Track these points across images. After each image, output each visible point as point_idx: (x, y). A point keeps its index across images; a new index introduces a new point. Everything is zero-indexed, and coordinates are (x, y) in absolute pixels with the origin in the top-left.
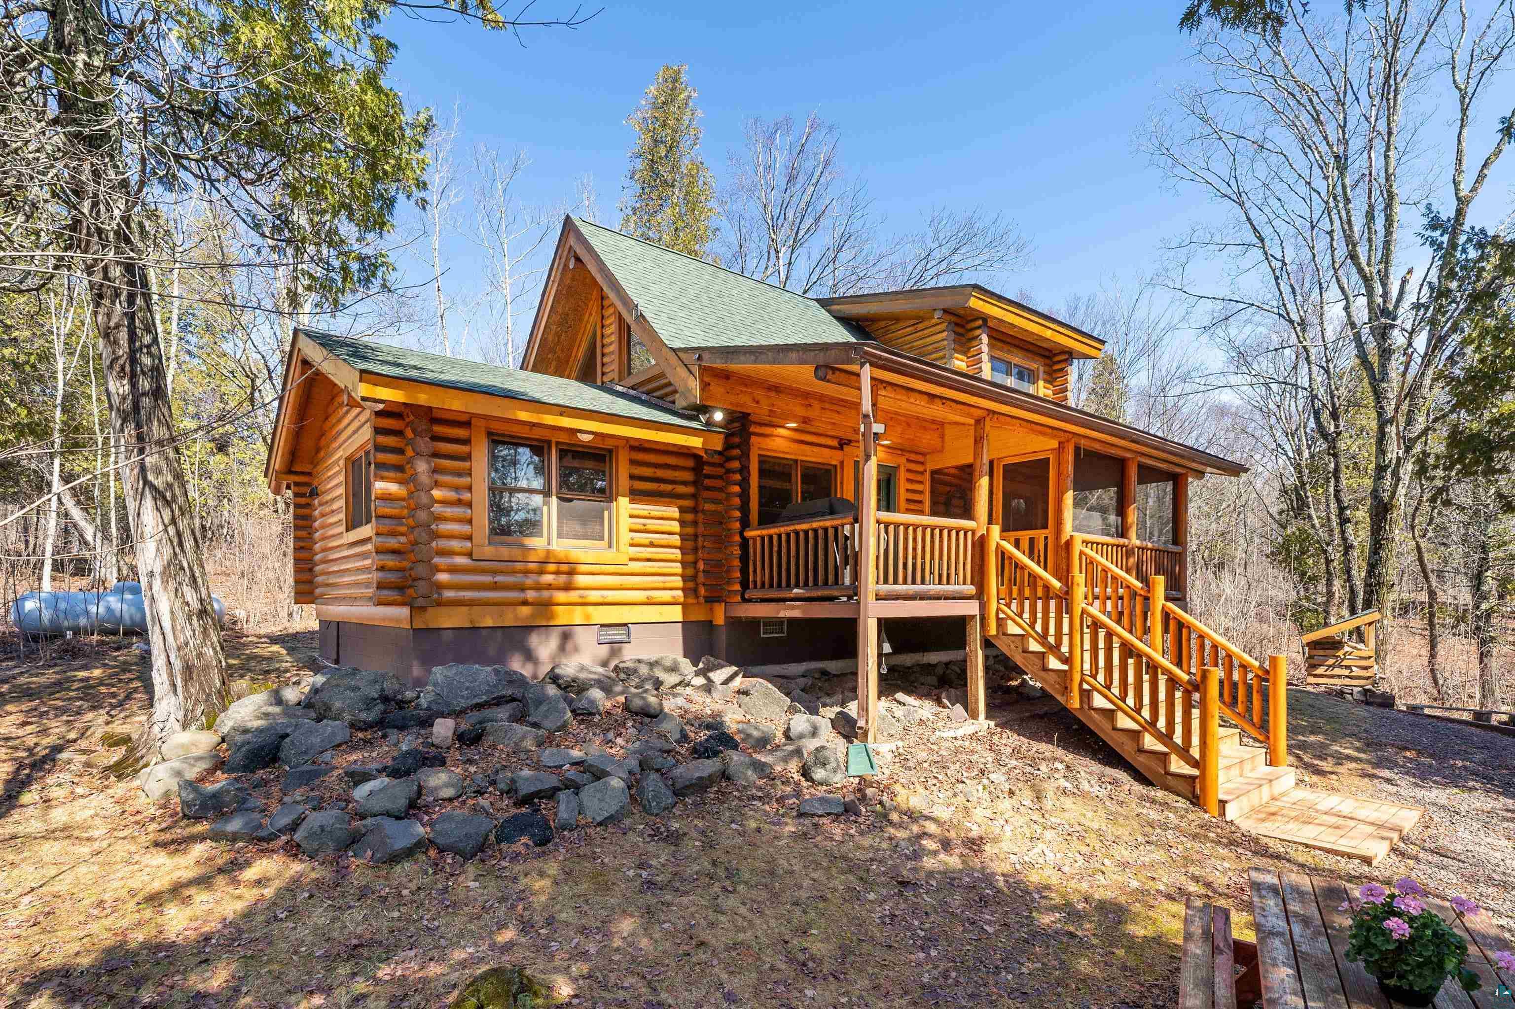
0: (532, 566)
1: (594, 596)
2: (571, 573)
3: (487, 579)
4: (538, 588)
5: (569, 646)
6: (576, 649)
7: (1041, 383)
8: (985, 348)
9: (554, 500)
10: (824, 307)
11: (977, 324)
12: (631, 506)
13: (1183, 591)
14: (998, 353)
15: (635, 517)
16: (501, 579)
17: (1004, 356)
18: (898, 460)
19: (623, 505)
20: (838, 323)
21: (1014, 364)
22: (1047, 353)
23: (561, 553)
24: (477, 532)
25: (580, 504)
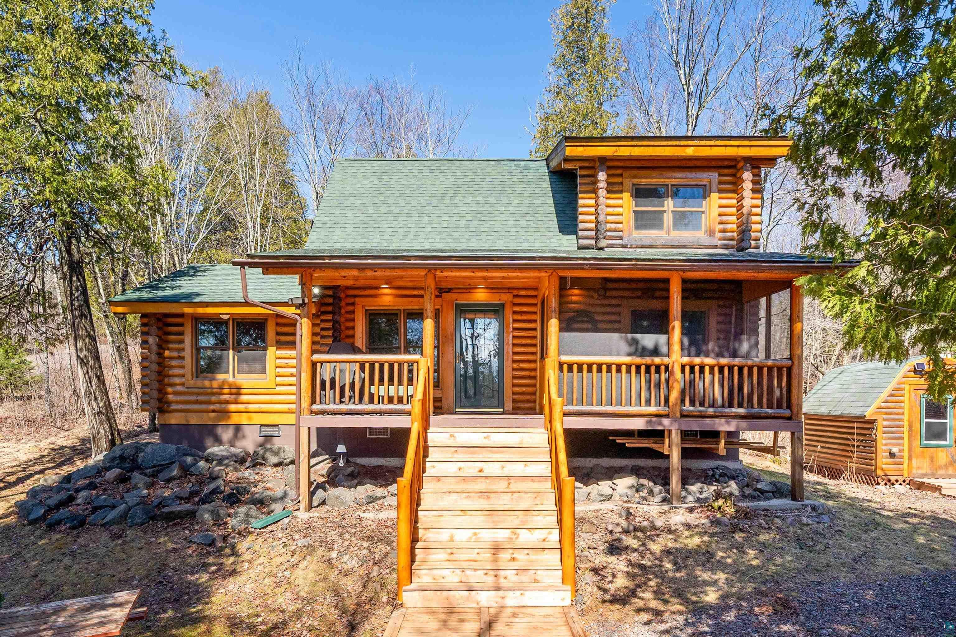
0: (215, 390)
1: (252, 407)
2: (239, 394)
3: (193, 398)
4: (220, 402)
5: (240, 435)
6: (244, 437)
7: (715, 196)
8: (602, 185)
9: (231, 352)
10: (548, 165)
11: (598, 164)
12: (278, 352)
13: (795, 409)
14: (643, 181)
15: (281, 358)
16: (200, 398)
17: (655, 181)
18: (506, 297)
19: (272, 352)
20: (547, 178)
21: (672, 185)
22: (726, 163)
23: (235, 383)
24: (188, 373)
25: (248, 353)
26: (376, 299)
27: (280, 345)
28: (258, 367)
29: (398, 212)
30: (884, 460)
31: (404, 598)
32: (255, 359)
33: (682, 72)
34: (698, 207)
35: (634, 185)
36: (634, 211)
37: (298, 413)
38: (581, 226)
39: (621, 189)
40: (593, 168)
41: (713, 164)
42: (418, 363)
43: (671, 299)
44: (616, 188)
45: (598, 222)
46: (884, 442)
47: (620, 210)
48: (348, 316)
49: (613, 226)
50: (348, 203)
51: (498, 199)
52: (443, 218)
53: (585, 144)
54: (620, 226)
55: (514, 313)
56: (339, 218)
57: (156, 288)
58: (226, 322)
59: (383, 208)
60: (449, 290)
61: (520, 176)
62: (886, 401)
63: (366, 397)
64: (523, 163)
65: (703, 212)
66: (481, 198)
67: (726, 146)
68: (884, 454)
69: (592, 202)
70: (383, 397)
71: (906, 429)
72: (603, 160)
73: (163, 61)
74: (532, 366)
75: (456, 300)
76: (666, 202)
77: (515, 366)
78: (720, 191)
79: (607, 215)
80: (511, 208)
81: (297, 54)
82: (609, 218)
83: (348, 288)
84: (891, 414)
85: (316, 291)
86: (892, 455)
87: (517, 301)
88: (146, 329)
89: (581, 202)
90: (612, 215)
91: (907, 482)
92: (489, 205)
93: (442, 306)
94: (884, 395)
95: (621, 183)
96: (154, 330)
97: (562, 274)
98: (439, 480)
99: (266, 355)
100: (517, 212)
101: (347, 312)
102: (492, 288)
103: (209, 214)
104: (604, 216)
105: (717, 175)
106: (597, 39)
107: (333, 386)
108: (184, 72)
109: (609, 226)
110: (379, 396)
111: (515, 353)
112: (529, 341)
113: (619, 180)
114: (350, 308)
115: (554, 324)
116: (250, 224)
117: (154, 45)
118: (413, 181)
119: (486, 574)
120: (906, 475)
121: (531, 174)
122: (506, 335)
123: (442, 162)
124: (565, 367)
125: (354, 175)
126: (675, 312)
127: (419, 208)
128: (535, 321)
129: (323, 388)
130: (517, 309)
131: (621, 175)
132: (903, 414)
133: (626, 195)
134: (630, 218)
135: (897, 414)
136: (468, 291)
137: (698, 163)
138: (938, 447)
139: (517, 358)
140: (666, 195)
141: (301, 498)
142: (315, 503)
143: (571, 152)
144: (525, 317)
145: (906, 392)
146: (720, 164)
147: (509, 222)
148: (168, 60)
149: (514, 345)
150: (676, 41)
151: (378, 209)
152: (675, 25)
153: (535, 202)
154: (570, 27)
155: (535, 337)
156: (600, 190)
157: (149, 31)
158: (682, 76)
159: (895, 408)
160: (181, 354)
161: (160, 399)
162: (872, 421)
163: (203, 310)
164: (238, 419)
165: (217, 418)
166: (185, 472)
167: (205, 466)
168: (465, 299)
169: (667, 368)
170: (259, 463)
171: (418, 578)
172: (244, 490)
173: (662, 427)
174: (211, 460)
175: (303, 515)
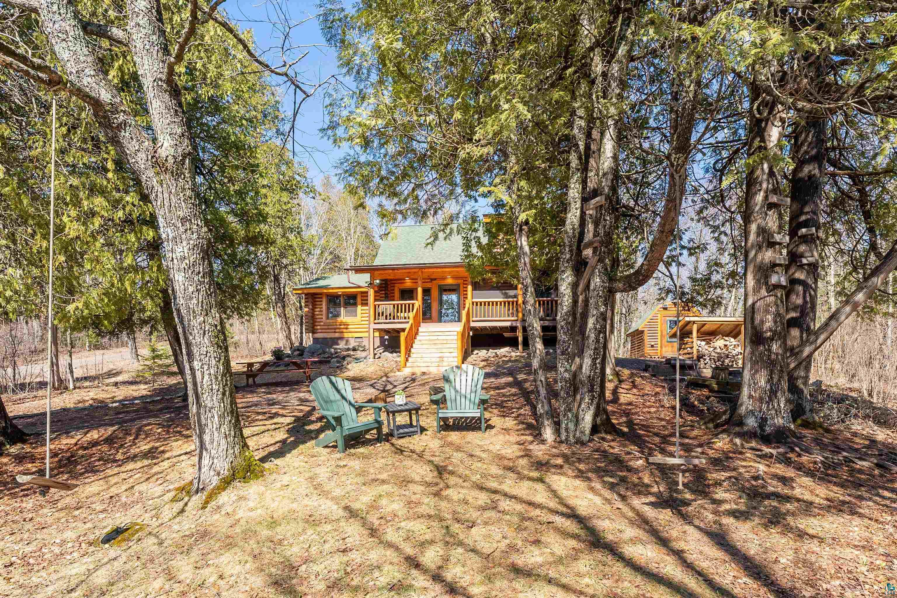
0: (337, 324)
1: (352, 330)
2: (347, 325)
3: (326, 327)
4: (339, 329)
5: (348, 343)
6: (350, 344)
9: (342, 308)
12: (361, 308)
15: (362, 310)
16: (329, 327)
18: (460, 281)
19: (359, 307)
23: (344, 321)
24: (324, 317)
25: (350, 308)
27: (361, 305)
28: (354, 314)
30: (648, 348)
32: (352, 311)
37: (370, 324)
42: (415, 304)
46: (648, 340)
55: (464, 287)
58: (340, 296)
60: (435, 279)
62: (649, 322)
63: (396, 318)
68: (648, 346)
71: (659, 334)
75: (439, 283)
83: (391, 280)
84: (651, 328)
85: (378, 281)
86: (652, 346)
87: (465, 282)
88: (307, 300)
91: (660, 358)
93: (432, 286)
94: (648, 320)
96: (310, 300)
99: (357, 309)
101: (391, 290)
102: (454, 278)
103: (326, 254)
107: (383, 315)
108: (320, 195)
110: (401, 317)
114: (393, 288)
115: (470, 288)
116: (349, 258)
117: (308, 185)
120: (659, 354)
122: (460, 296)
124: (474, 303)
129: (379, 316)
132: (657, 327)
135: (654, 328)
136: (444, 280)
141: (371, 355)
142: (376, 357)
145: (659, 318)
159: (653, 325)
160: (321, 310)
161: (313, 327)
162: (642, 332)
163: (331, 291)
164: (346, 335)
165: (337, 335)
166: (324, 352)
167: (333, 350)
168: (442, 283)
169: (517, 302)
170: (354, 349)
171: (408, 364)
172: (349, 356)
173: (514, 325)
174: (335, 349)
175: (372, 360)
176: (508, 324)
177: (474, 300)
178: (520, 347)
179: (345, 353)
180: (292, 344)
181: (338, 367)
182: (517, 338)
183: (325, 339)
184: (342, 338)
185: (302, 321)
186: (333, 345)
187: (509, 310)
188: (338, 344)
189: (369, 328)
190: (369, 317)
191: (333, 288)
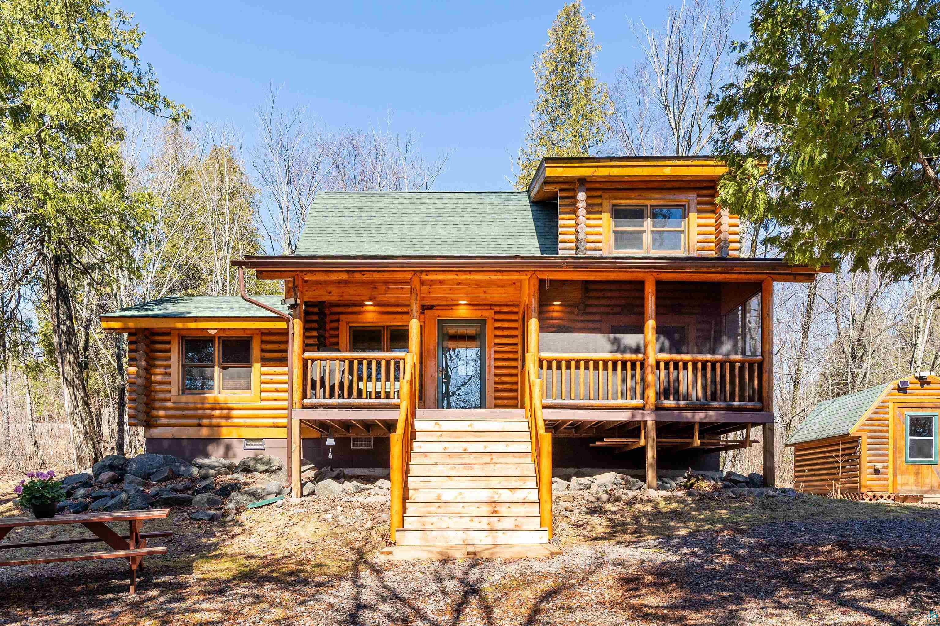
0: (203, 405)
1: (237, 421)
2: (229, 409)
3: (179, 413)
4: (206, 417)
7: (693, 216)
8: (582, 204)
9: (216, 369)
10: (529, 196)
11: (577, 185)
12: (263, 368)
13: (766, 402)
14: (623, 202)
15: (266, 374)
16: (186, 412)
17: (635, 202)
18: (488, 314)
19: (257, 368)
20: (529, 208)
21: (651, 206)
22: (705, 184)
23: (221, 398)
24: (174, 389)
25: (234, 370)
26: (360, 316)
27: (265, 361)
28: (243, 383)
29: (380, 237)
30: (868, 476)
31: (397, 537)
32: (239, 377)
33: (671, 115)
34: (678, 227)
35: (613, 206)
36: (615, 232)
37: (290, 408)
38: (561, 245)
39: (600, 210)
40: (573, 190)
41: (692, 185)
42: (404, 360)
43: (646, 300)
44: (596, 209)
45: (577, 240)
46: (868, 459)
47: (599, 230)
48: (332, 332)
49: (593, 245)
50: (329, 230)
51: (479, 226)
52: (424, 243)
53: (564, 165)
54: (600, 245)
55: (496, 328)
56: (322, 243)
57: (143, 309)
58: (210, 340)
59: (365, 234)
60: (432, 307)
61: (501, 206)
62: (870, 419)
63: (355, 393)
64: (504, 195)
65: (682, 232)
66: (462, 226)
67: (703, 166)
68: (869, 471)
69: (573, 222)
70: (371, 393)
71: (890, 446)
72: (582, 181)
73: (147, 94)
74: (514, 379)
75: (439, 316)
76: (645, 223)
77: (497, 379)
78: (699, 211)
79: (587, 234)
80: (492, 234)
81: (271, 98)
82: (589, 238)
83: (332, 305)
84: (875, 431)
86: (877, 472)
87: (498, 317)
88: (134, 347)
89: (561, 222)
90: (592, 234)
91: (892, 498)
92: (470, 232)
93: (424, 322)
94: (868, 414)
95: (601, 204)
96: (142, 346)
97: (541, 276)
98: (426, 456)
99: (251, 372)
100: (498, 237)
101: (331, 329)
102: (474, 305)
104: (584, 234)
105: (695, 196)
106: (582, 83)
107: (323, 385)
108: (167, 105)
109: (588, 245)
110: (367, 392)
111: (496, 368)
112: (511, 356)
113: (599, 201)
114: (334, 325)
115: (533, 324)
117: (140, 78)
118: (394, 211)
119: (471, 520)
120: (890, 490)
121: (511, 205)
122: (487, 349)
123: (423, 194)
124: (545, 363)
125: (335, 206)
126: (650, 311)
127: (400, 234)
128: (516, 336)
129: (314, 387)
130: (498, 325)
131: (601, 197)
132: (887, 431)
133: (606, 216)
134: (609, 237)
135: (880, 431)
136: (450, 308)
137: (677, 185)
138: (922, 463)
139: (499, 371)
140: (645, 215)
141: (292, 485)
142: (305, 492)
143: (550, 172)
144: (506, 333)
145: (890, 410)
146: (698, 185)
147: (490, 246)
148: (152, 93)
149: (496, 359)
150: (664, 84)
151: (359, 236)
152: (664, 67)
153: (516, 228)
154: (553, 72)
155: (516, 352)
156: (580, 210)
157: (135, 65)
158: (672, 120)
159: (879, 426)
160: (168, 371)
161: (147, 413)
162: (856, 440)
163: (192, 325)
164: (225, 432)
165: (204, 432)
166: (175, 475)
167: (195, 470)
168: (446, 316)
169: (642, 364)
170: (246, 469)
171: (409, 523)
172: (235, 487)
173: (638, 418)
174: (200, 467)
175: (295, 499)
176: (623, 416)
177: (544, 355)
178: (651, 474)
179: (227, 479)
180: (97, 451)
181: (212, 519)
182: (643, 450)
183: (177, 440)
184: (216, 440)
185: (122, 398)
186: (194, 456)
187: (624, 380)
188: (207, 455)
189: (289, 417)
190: (290, 391)
191: (196, 319)
